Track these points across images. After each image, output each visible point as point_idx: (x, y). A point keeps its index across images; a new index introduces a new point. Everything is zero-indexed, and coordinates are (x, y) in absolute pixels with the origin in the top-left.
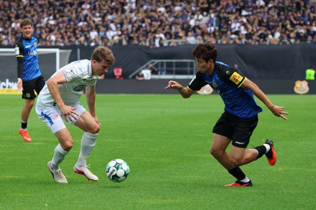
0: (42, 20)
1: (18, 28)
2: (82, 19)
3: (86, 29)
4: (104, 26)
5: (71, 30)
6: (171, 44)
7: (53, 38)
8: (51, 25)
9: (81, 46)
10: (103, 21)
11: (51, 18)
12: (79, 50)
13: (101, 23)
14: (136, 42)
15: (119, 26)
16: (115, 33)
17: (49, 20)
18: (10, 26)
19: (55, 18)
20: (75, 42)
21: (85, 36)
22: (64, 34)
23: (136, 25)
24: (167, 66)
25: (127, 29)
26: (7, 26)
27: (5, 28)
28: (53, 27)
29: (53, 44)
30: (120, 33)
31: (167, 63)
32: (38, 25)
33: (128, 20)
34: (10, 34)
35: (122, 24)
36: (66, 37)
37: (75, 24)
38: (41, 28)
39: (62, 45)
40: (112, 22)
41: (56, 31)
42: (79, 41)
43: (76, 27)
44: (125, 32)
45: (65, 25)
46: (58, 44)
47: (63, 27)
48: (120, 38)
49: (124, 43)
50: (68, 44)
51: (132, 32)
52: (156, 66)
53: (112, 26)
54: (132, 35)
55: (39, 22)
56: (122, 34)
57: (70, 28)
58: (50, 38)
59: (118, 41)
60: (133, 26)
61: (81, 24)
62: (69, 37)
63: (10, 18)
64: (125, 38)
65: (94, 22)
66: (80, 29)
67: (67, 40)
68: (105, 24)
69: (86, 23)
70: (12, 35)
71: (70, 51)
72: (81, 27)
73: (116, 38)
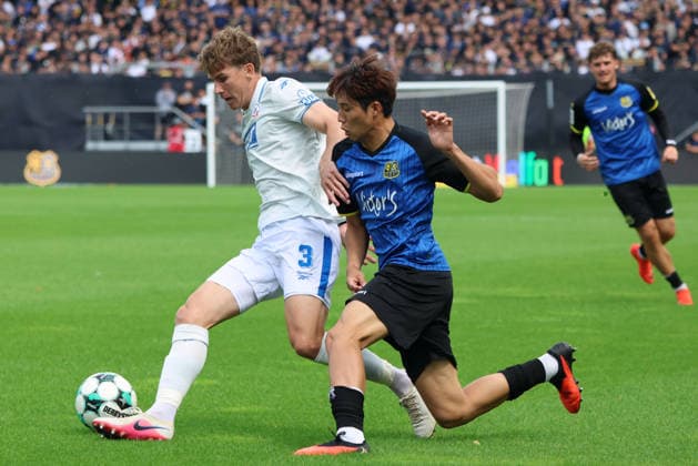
0: (465, 16)
1: (411, 34)
2: (559, 11)
3: (567, 35)
4: (608, 27)
5: (533, 38)
7: (490, 56)
8: (487, 27)
9: (556, 74)
10: (609, 13)
11: (487, 10)
12: (550, 86)
13: (603, 20)
14: (685, 63)
15: (645, 26)
16: (636, 43)
17: (481, 15)
18: (392, 31)
19: (495, 11)
20: (541, 64)
21: (566, 51)
22: (517, 48)
23: (686, 23)
25: (665, 34)
26: (384, 31)
27: (382, 37)
28: (490, 33)
29: (491, 70)
30: (647, 42)
32: (457, 28)
33: (668, 13)
34: (392, 49)
35: (652, 22)
36: (521, 56)
37: (543, 24)
38: (464, 34)
39: (511, 72)
40: (629, 16)
41: (497, 39)
42: (551, 64)
43: (545, 30)
44: (661, 41)
45: (518, 25)
46: (503, 70)
47: (515, 30)
48: (647, 54)
49: (658, 65)
50: (526, 70)
51: (675, 42)
53: (630, 26)
54: (675, 48)
55: (458, 20)
56: (653, 44)
57: (530, 33)
58: (484, 57)
59: (642, 62)
60: (678, 26)
61: (555, 23)
62: (528, 55)
63: (391, 13)
64: (660, 55)
65: (586, 16)
66: (553, 35)
67: (522, 62)
68: (612, 21)
69: (566, 22)
70: (397, 50)
71: (528, 87)
72: (557, 30)
73: (639, 55)
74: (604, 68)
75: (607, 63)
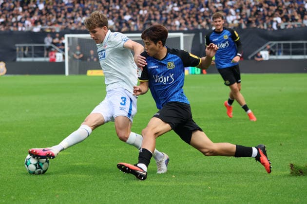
0: (167, 7)
1: (145, 15)
2: (204, 5)
3: (208, 15)
4: (224, 11)
5: (194, 16)
6: (288, 27)
7: (177, 23)
8: (176, 12)
9: (203, 30)
10: (224, 6)
11: (176, 5)
12: (201, 34)
13: (222, 8)
14: (254, 25)
15: (238, 11)
16: (235, 17)
17: (174, 6)
18: (138, 13)
19: (179, 5)
20: (197, 26)
21: (207, 20)
22: (188, 20)
23: (254, 10)
24: (284, 48)
25: (246, 14)
26: (135, 13)
27: (134, 15)
28: (177, 14)
29: (178, 29)
30: (239, 17)
31: (284, 44)
32: (164, 12)
33: (247, 5)
34: (138, 21)
35: (241, 9)
36: (189, 22)
37: (198, 10)
38: (167, 14)
39: (186, 29)
40: (232, 7)
41: (180, 16)
42: (201, 26)
43: (198, 13)
44: (244, 17)
45: (188, 11)
46: (182, 29)
47: (187, 13)
48: (239, 22)
49: (244, 26)
50: (191, 29)
51: (250, 17)
52: (274, 47)
53: (232, 11)
54: (250, 19)
55: (164, 9)
56: (241, 18)
57: (193, 13)
58: (175, 23)
59: (237, 25)
60: (251, 11)
61: (203, 10)
62: (192, 22)
63: (138, 6)
64: (244, 22)
65: (215, 7)
66: (202, 14)
67: (190, 25)
68: (225, 9)
69: (207, 9)
70: (140, 21)
71: (193, 35)
72: (203, 12)
73: (236, 22)
74: (218, 23)
75: (220, 21)
